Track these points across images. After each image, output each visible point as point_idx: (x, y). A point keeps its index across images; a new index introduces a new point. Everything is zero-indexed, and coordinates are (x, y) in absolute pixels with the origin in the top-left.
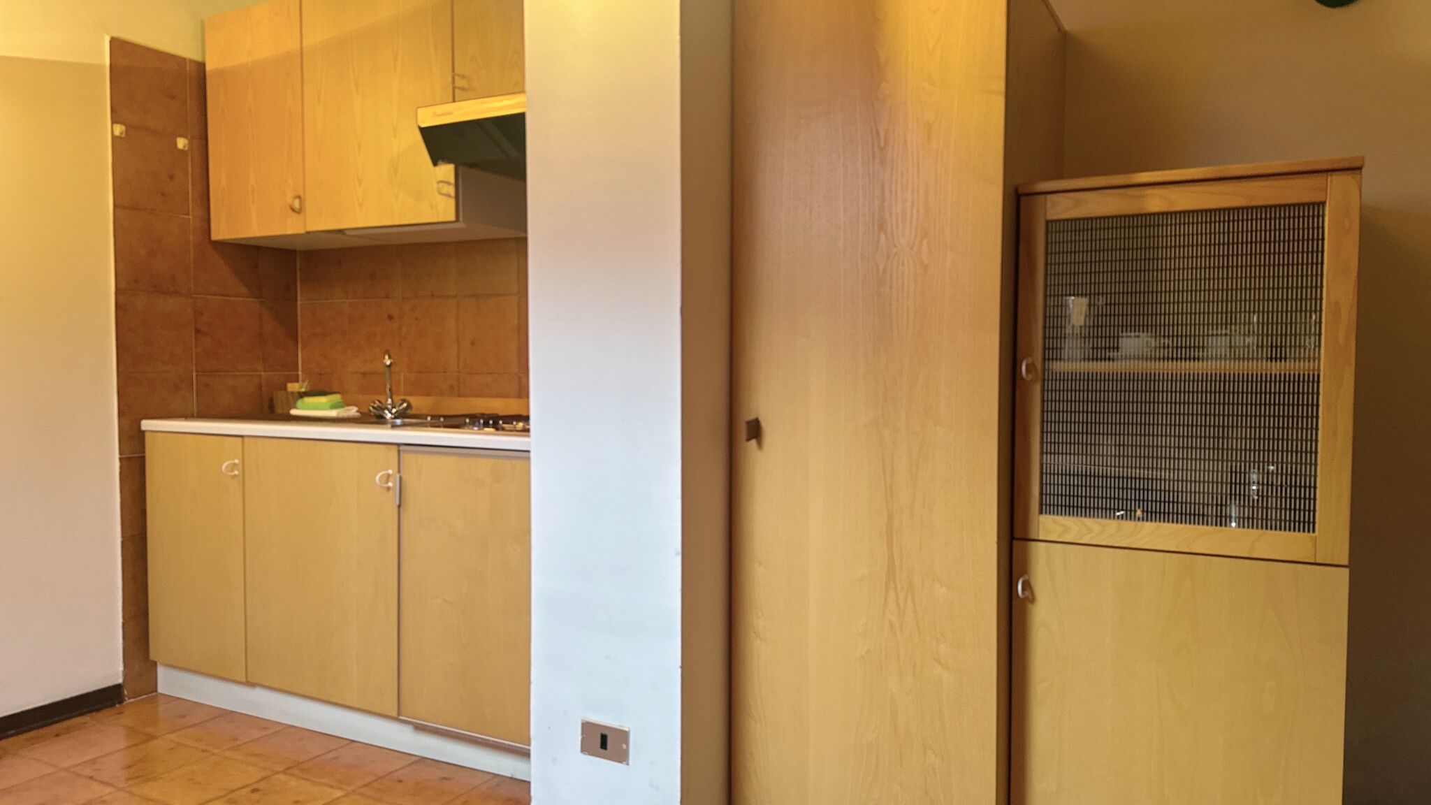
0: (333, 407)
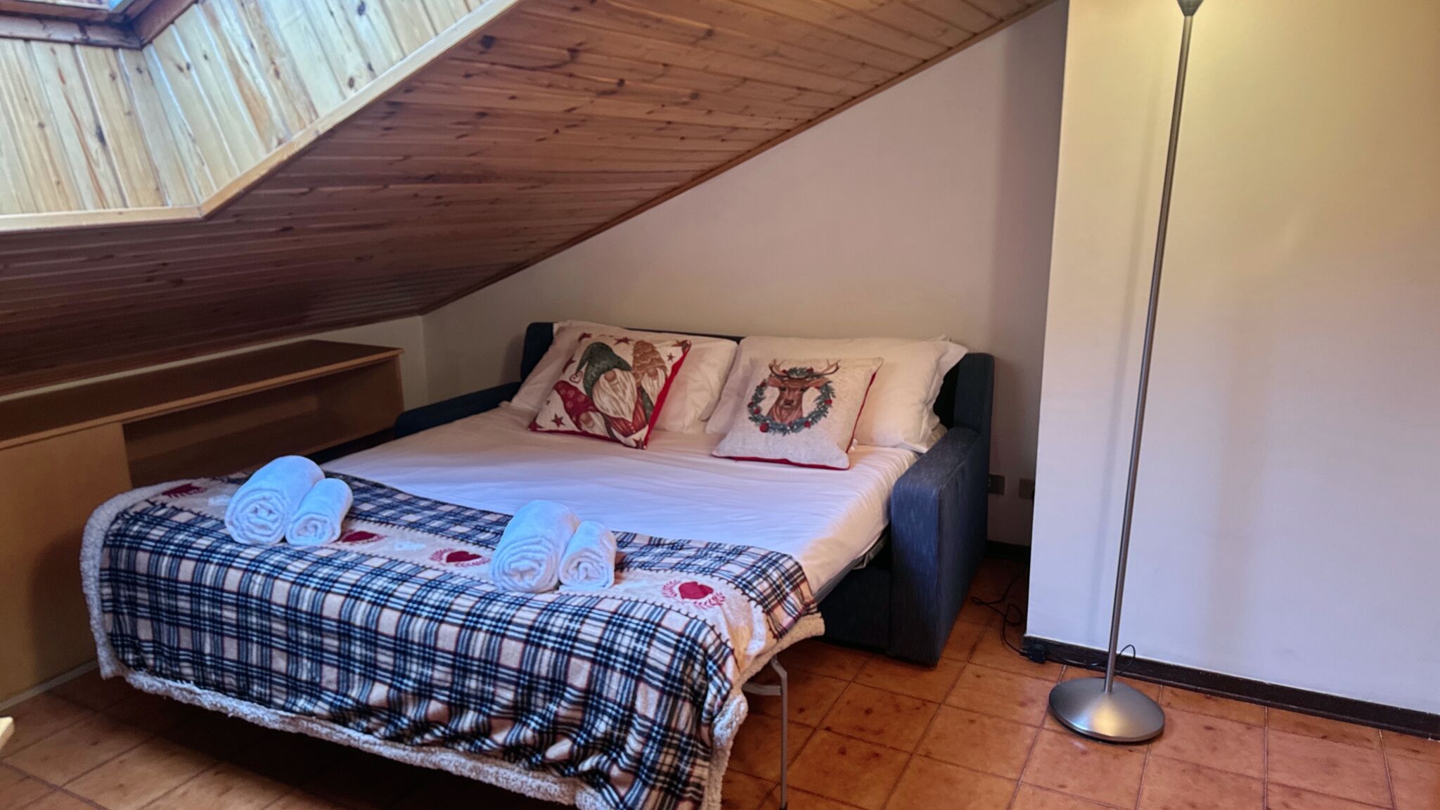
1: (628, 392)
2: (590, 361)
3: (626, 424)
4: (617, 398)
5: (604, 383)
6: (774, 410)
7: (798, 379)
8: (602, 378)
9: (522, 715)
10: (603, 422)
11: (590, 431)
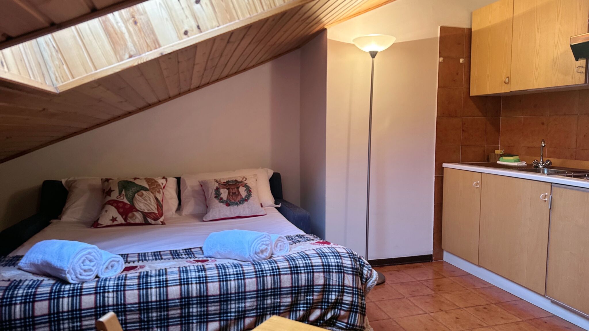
0: (515, 162)
1: (152, 200)
2: (125, 189)
3: (155, 215)
4: (147, 203)
5: (138, 198)
6: (229, 197)
7: (233, 184)
8: (136, 195)
9: (293, 308)
10: (142, 215)
11: (132, 222)
